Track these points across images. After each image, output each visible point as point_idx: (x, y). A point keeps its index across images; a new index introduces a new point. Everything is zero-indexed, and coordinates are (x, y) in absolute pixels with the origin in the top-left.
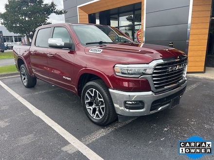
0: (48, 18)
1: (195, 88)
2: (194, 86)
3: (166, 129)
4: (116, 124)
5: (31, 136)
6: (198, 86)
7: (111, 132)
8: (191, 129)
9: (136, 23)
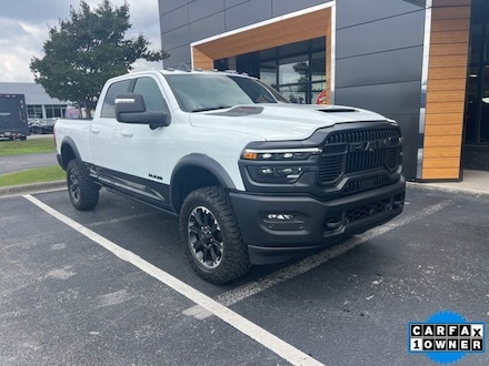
0: (130, 68)
1: (440, 211)
2: (438, 207)
3: (376, 282)
4: (280, 275)
5: (122, 292)
6: (446, 208)
7: (271, 287)
8: (425, 281)
9: (314, 78)
